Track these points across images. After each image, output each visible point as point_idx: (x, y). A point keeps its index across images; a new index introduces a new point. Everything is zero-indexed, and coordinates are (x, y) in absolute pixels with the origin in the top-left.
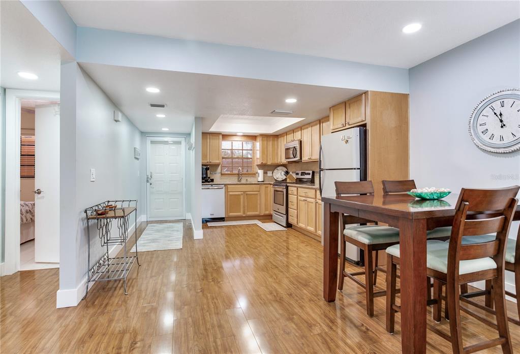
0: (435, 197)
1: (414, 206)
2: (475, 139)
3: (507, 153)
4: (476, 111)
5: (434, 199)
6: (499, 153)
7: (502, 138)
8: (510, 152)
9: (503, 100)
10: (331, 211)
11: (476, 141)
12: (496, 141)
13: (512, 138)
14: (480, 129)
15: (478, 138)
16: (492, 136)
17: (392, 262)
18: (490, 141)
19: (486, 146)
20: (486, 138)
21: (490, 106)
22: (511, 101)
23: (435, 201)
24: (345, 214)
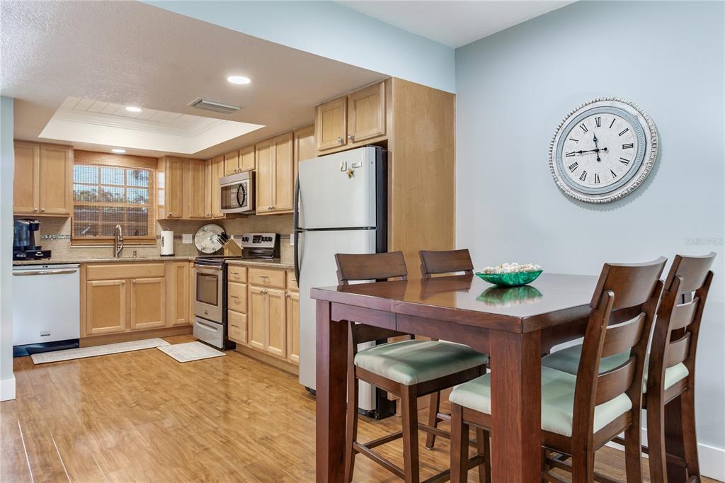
0: (522, 282)
1: (489, 300)
2: (559, 178)
3: (604, 203)
4: (560, 132)
5: (519, 286)
6: (594, 203)
7: (597, 179)
8: (608, 202)
9: (598, 116)
10: (332, 319)
11: (561, 182)
12: (589, 183)
13: (611, 180)
14: (567, 162)
15: (564, 176)
16: (584, 176)
17: (462, 420)
18: (581, 182)
19: (574, 190)
20: (575, 177)
21: (580, 124)
22: (610, 118)
23: (521, 289)
24: (356, 323)
